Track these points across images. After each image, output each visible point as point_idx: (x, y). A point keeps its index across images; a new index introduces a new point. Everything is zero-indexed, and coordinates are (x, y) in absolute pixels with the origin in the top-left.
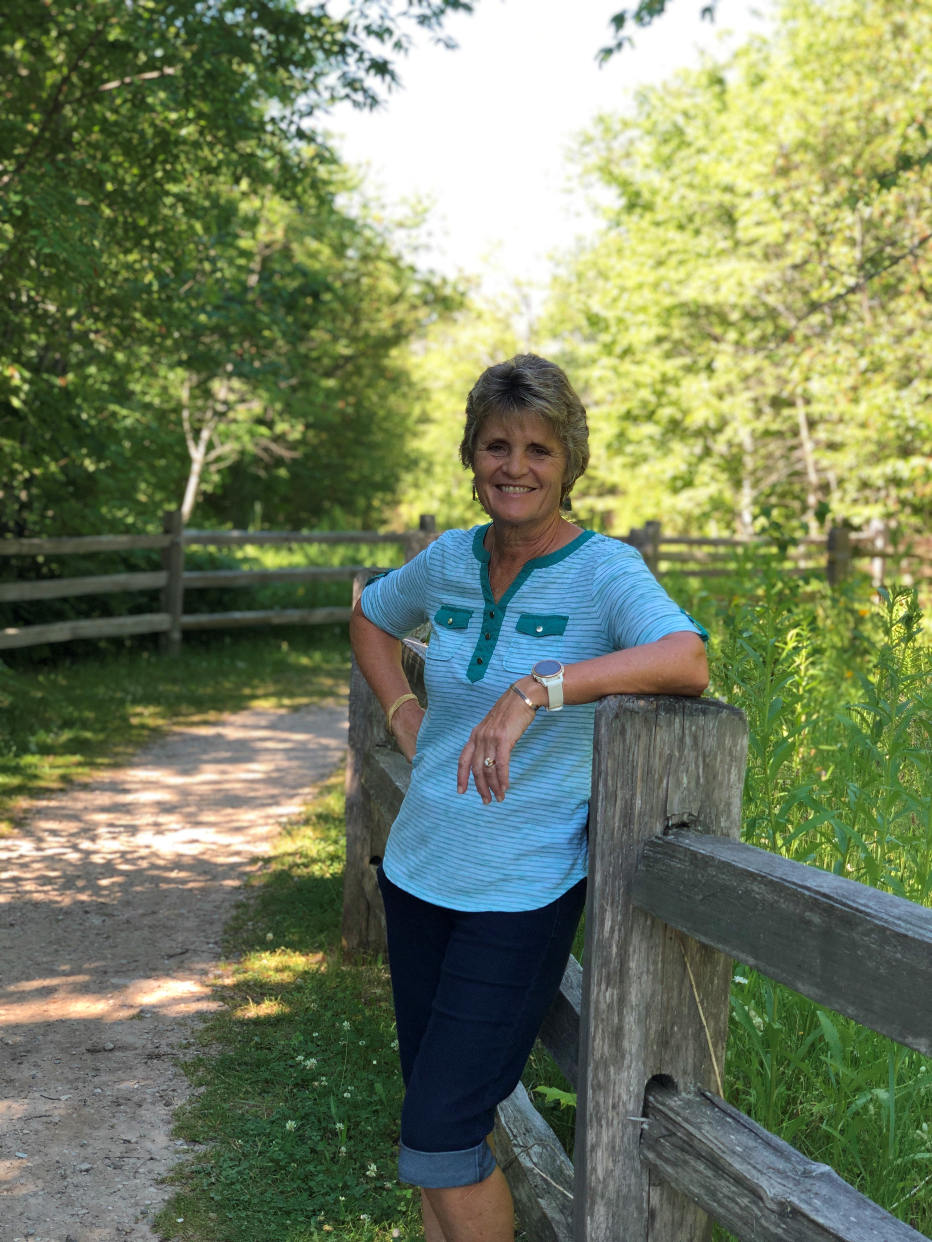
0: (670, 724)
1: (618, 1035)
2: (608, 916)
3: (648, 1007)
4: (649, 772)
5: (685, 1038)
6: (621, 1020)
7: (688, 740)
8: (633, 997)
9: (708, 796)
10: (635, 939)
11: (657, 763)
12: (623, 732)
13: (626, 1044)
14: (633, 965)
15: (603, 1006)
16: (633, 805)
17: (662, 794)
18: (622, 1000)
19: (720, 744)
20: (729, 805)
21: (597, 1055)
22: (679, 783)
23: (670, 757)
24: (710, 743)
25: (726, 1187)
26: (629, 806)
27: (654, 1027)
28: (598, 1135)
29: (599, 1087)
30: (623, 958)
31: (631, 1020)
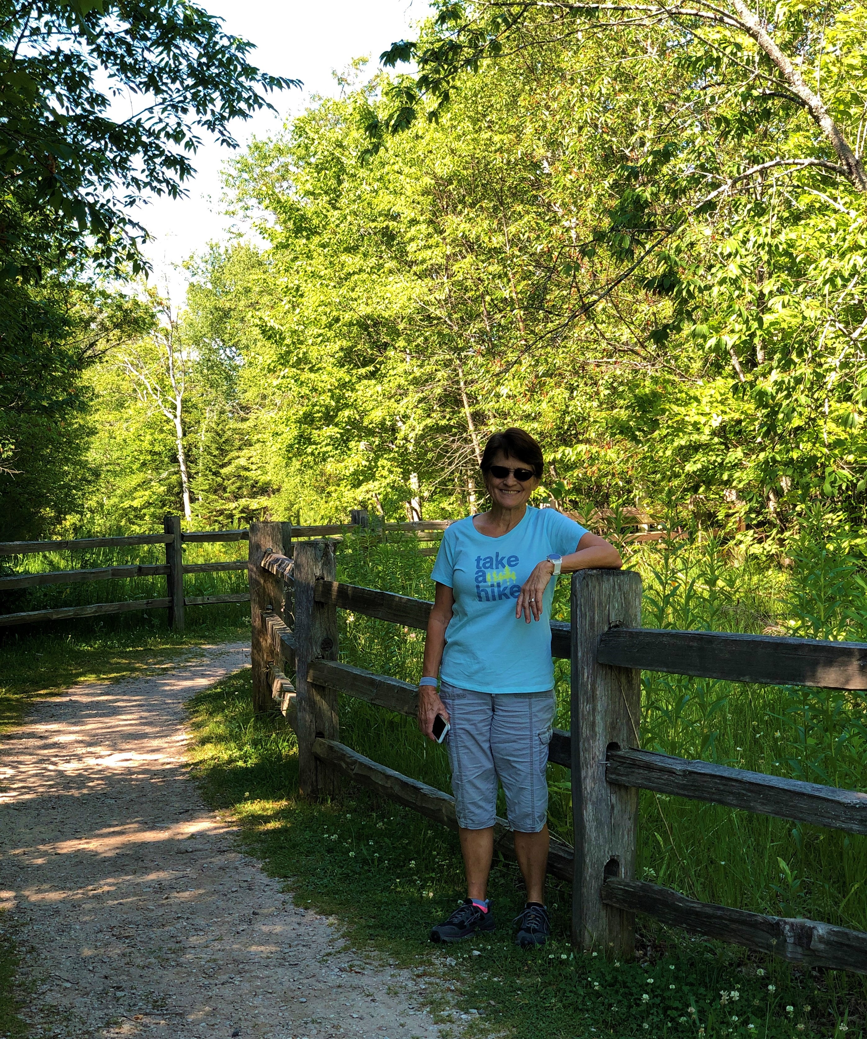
0: (608, 580)
1: (593, 724)
2: (586, 671)
3: (606, 712)
4: (601, 603)
5: (622, 724)
6: (594, 719)
7: (616, 587)
8: (599, 708)
9: (627, 611)
10: (599, 681)
11: (604, 599)
12: (587, 585)
13: (597, 729)
14: (598, 693)
15: (586, 713)
16: (594, 619)
17: (606, 612)
18: (594, 709)
19: (631, 587)
20: (636, 615)
21: (584, 736)
22: (614, 607)
23: (609, 595)
24: (626, 587)
25: (655, 775)
26: (592, 618)
27: (609, 720)
28: (587, 772)
29: (586, 750)
30: (594, 690)
31: (598, 718)
